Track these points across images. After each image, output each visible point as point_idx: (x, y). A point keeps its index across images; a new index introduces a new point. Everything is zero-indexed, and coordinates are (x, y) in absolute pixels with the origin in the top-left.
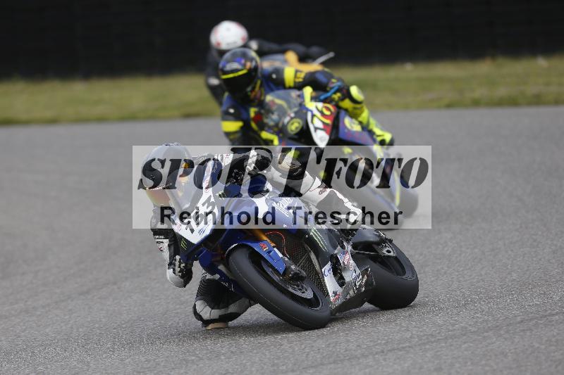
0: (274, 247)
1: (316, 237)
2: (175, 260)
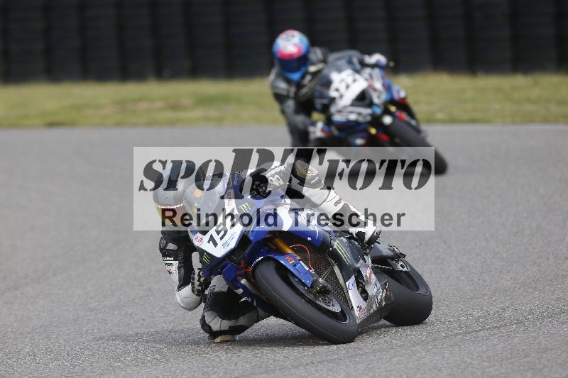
0: (300, 260)
1: (340, 250)
2: (194, 274)
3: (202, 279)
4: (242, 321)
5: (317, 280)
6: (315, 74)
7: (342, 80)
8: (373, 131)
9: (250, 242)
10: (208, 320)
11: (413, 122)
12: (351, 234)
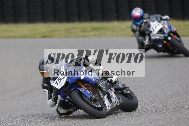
1: (102, 86)
2: (52, 95)
3: (54, 96)
4: (71, 110)
5: (92, 96)
6: (146, 23)
7: (154, 25)
8: (165, 42)
9: (69, 83)
10: (59, 110)
11: (179, 39)
12: (108, 80)
